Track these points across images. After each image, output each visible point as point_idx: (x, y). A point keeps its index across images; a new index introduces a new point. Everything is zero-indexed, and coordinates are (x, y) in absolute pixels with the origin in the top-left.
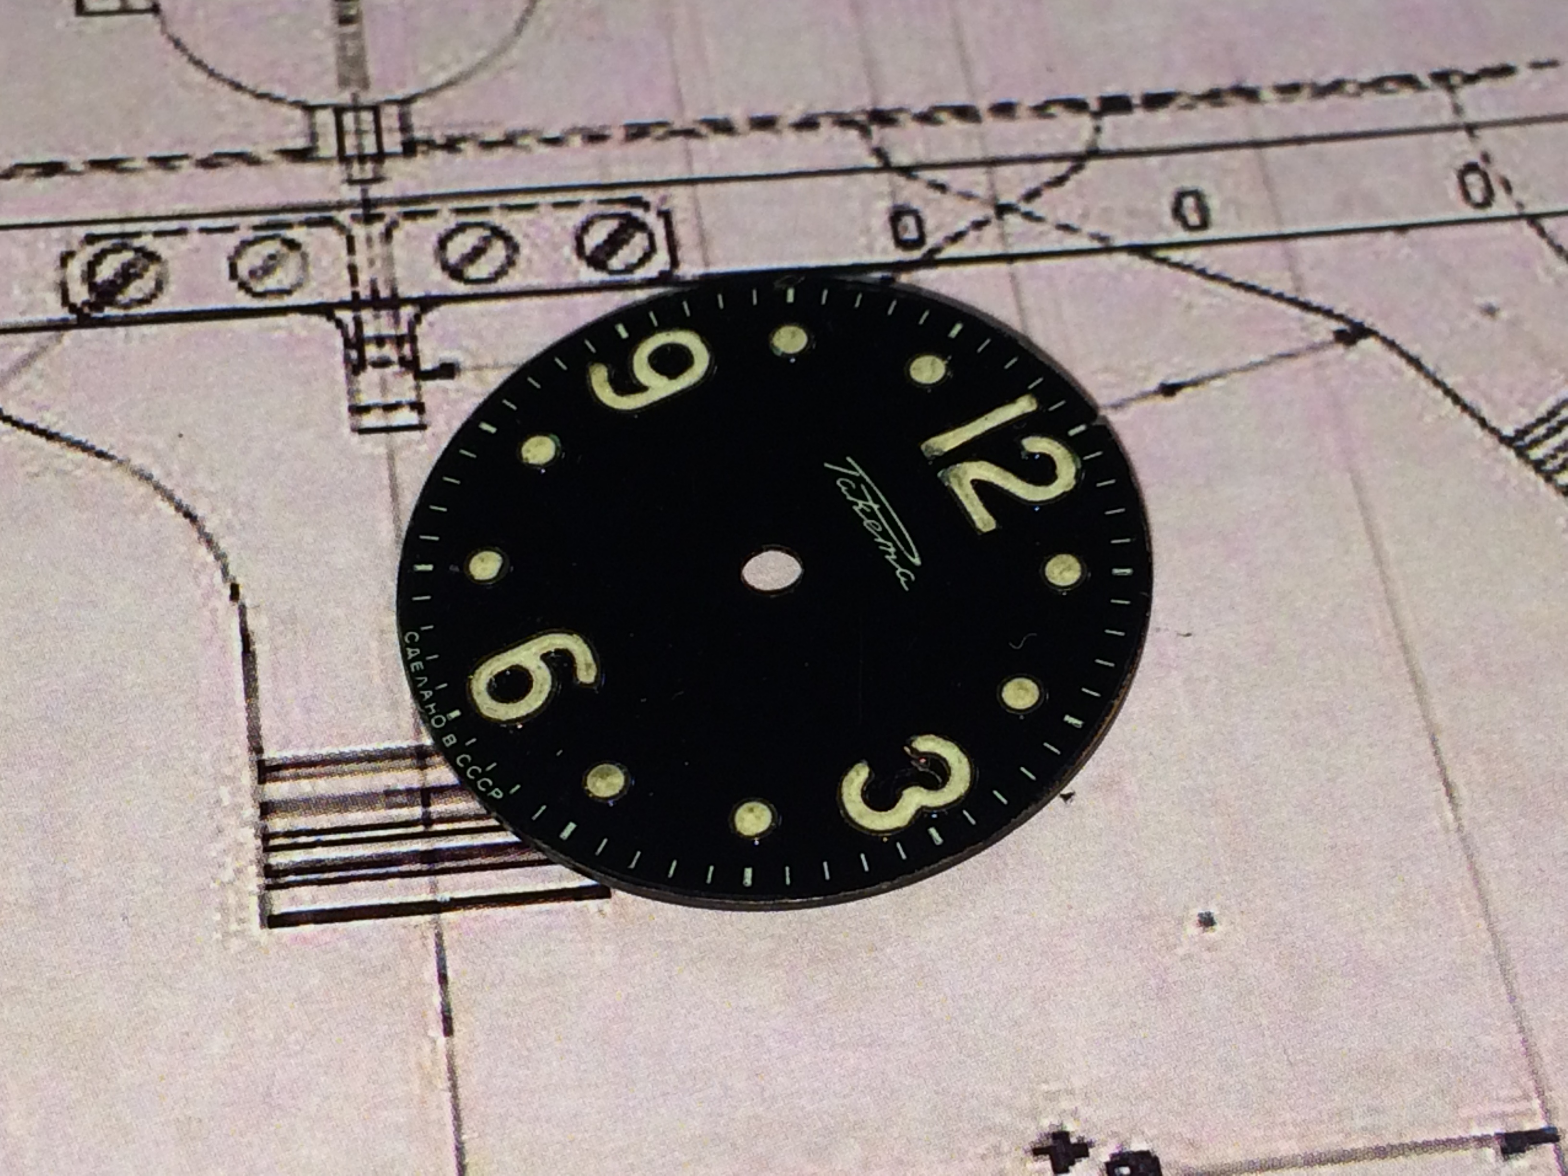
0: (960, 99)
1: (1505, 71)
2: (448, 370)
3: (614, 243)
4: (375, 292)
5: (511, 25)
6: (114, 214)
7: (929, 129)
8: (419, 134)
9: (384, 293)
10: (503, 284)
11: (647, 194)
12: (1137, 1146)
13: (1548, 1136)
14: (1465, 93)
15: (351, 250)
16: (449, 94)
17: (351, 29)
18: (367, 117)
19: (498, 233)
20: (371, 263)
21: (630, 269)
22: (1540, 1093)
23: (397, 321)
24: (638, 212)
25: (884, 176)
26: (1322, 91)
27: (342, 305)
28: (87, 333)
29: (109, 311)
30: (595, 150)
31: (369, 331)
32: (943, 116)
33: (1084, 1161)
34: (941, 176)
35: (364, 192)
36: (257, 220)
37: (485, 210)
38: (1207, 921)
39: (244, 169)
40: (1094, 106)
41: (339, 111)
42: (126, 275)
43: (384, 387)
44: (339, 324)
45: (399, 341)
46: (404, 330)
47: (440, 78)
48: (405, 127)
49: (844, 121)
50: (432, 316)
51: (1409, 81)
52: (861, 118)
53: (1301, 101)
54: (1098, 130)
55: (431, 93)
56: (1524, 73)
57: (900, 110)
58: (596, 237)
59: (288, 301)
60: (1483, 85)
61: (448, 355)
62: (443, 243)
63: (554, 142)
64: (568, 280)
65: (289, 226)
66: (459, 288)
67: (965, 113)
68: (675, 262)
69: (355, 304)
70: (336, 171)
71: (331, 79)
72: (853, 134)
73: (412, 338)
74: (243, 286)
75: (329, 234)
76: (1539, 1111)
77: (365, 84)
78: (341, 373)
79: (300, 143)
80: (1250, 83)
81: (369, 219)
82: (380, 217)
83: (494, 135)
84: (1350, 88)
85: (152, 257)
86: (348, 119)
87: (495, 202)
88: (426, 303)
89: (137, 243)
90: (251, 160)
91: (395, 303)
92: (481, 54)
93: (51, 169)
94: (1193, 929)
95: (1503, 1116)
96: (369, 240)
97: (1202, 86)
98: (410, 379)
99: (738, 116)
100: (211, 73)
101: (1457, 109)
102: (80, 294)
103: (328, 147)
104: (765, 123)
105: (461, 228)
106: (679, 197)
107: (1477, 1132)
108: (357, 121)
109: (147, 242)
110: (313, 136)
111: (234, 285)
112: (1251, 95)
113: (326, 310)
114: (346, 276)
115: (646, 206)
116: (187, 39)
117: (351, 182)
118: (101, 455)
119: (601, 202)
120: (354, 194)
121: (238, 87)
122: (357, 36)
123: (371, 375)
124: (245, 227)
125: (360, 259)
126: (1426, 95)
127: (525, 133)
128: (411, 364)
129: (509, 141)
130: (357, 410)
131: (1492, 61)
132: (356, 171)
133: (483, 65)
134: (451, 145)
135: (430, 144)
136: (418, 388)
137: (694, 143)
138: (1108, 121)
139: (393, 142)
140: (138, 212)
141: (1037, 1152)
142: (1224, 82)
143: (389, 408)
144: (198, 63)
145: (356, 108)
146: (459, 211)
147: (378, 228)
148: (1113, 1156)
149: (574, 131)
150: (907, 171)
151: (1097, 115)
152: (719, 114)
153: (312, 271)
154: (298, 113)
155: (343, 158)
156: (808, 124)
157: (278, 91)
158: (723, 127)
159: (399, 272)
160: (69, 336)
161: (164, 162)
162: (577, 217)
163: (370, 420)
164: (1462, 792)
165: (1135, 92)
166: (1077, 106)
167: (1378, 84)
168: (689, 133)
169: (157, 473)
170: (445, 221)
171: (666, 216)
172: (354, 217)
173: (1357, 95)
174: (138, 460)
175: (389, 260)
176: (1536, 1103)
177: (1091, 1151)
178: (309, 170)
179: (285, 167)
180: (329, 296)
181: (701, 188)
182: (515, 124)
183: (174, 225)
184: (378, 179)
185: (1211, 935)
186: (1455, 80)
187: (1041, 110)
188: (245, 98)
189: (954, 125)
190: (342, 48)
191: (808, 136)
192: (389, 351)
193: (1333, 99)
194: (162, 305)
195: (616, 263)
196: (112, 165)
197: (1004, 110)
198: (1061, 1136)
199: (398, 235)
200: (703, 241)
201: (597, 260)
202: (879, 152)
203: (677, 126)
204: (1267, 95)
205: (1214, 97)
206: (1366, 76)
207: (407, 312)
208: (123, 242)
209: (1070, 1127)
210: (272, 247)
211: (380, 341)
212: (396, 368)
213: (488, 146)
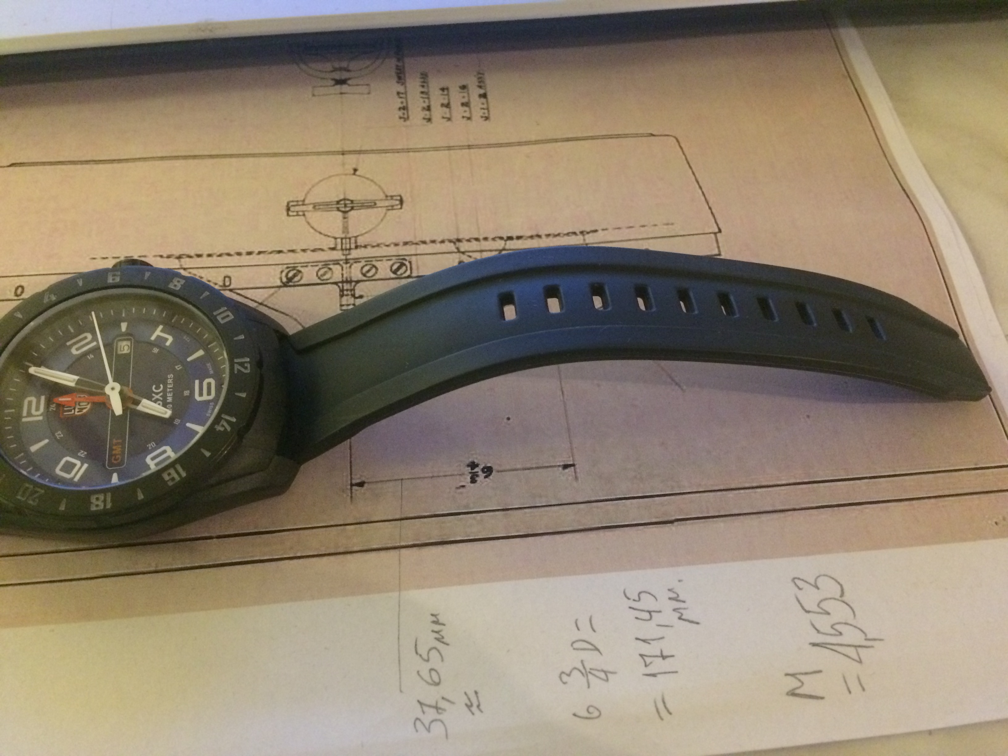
0: (476, 236)
1: (596, 231)
2: (361, 296)
3: (399, 268)
4: (347, 279)
5: (380, 219)
6: (292, 262)
7: (469, 243)
8: (359, 244)
9: (349, 279)
10: (374, 278)
11: (406, 258)
12: (489, 465)
13: (573, 465)
14: (587, 236)
15: (342, 270)
16: (366, 235)
17: (345, 220)
18: (348, 240)
19: (374, 266)
20: (346, 273)
21: (402, 274)
22: (573, 456)
23: (351, 286)
24: (404, 262)
25: (458, 254)
26: (555, 236)
27: (340, 282)
28: (285, 289)
29: (290, 284)
30: (397, 248)
31: (345, 288)
32: (473, 240)
33: (477, 468)
34: (470, 254)
35: (346, 257)
36: (323, 263)
37: (371, 261)
38: (508, 419)
39: (321, 252)
40: (505, 238)
41: (342, 239)
42: (295, 276)
43: (347, 300)
44: (339, 287)
45: (351, 290)
46: (352, 288)
47: (364, 231)
48: (356, 242)
49: (450, 241)
50: (359, 285)
51: (575, 233)
52: (454, 240)
53: (551, 238)
54: (505, 244)
55: (362, 235)
56: (600, 232)
57: (463, 239)
58: (395, 267)
59: (329, 281)
60: (591, 234)
61: (362, 293)
62: (362, 268)
63: (387, 246)
64: (388, 277)
65: (329, 265)
66: (365, 278)
67: (477, 239)
68: (411, 273)
69: (342, 282)
70: (340, 253)
71: (341, 232)
72: (452, 244)
73: (354, 290)
74: (319, 278)
75: (338, 267)
76: (572, 460)
77: (348, 233)
78: (338, 297)
79: (333, 246)
80: (540, 234)
81: (347, 263)
82: (349, 263)
83: (375, 244)
84: (561, 235)
85: (300, 272)
86: (344, 241)
87: (374, 259)
88: (358, 282)
89: (298, 268)
90: (322, 250)
91: (350, 282)
92: (374, 226)
93: (280, 252)
94: (505, 420)
95: (564, 461)
96: (346, 268)
97: (529, 234)
98: (353, 299)
99: (428, 240)
100: (315, 230)
101: (584, 240)
102: (284, 280)
103: (339, 247)
104: (433, 242)
105: (366, 265)
106: (414, 259)
107: (558, 464)
108: (346, 241)
109: (299, 268)
110: (336, 244)
111: (317, 278)
112: (539, 236)
113: (336, 283)
114: (341, 276)
115: (406, 260)
116: (310, 221)
117: (344, 255)
118: (287, 315)
119: (397, 259)
120: (344, 257)
121: (320, 233)
122: (347, 222)
123: (345, 298)
124: (320, 265)
125: (344, 272)
126: (578, 237)
127: (381, 244)
129: (378, 245)
130: (341, 305)
131: (593, 229)
132: (345, 252)
133: (373, 228)
134: (365, 247)
135: (361, 246)
136: (354, 301)
137: (418, 246)
138: (508, 242)
139: (353, 246)
140: (298, 261)
141: (468, 466)
142: (534, 233)
143: (348, 305)
144: (313, 228)
145: (346, 238)
146: (366, 261)
147: (348, 265)
148: (483, 467)
149: (392, 243)
150: (463, 253)
151: (506, 241)
152: (423, 239)
153: (334, 275)
154: (333, 240)
155: (342, 249)
156: (443, 242)
157: (329, 234)
158: (424, 242)
159: (353, 275)
160: (282, 289)
161: (304, 251)
162: (390, 263)
163: (343, 308)
164: (565, 393)
165: (514, 235)
166: (501, 238)
167: (568, 234)
168: (417, 244)
169: (298, 319)
170: (363, 263)
171: (410, 262)
172: (344, 263)
173: (563, 237)
174: (295, 316)
175: (350, 272)
176: (571, 458)
177: (479, 466)
178: (335, 252)
179: (330, 252)
180: (337, 280)
181: (418, 256)
182: (379, 242)
183: (305, 265)
184: (349, 254)
185: (509, 422)
186: (585, 233)
187: (494, 239)
188: (322, 236)
189: (474, 242)
190: (343, 225)
191: (443, 245)
192: (349, 293)
193: (558, 238)
194: (302, 282)
195: (399, 273)
196: (293, 251)
197: (486, 239)
198: (473, 463)
199: (353, 267)
200: (418, 268)
201: (395, 272)
202: (458, 248)
203: (415, 242)
204: (543, 237)
205: (532, 237)
206: (565, 232)
207: (353, 284)
208: (294, 268)
209: (476, 461)
210: (325, 270)
211: (347, 290)
212: (350, 296)
213: (373, 247)
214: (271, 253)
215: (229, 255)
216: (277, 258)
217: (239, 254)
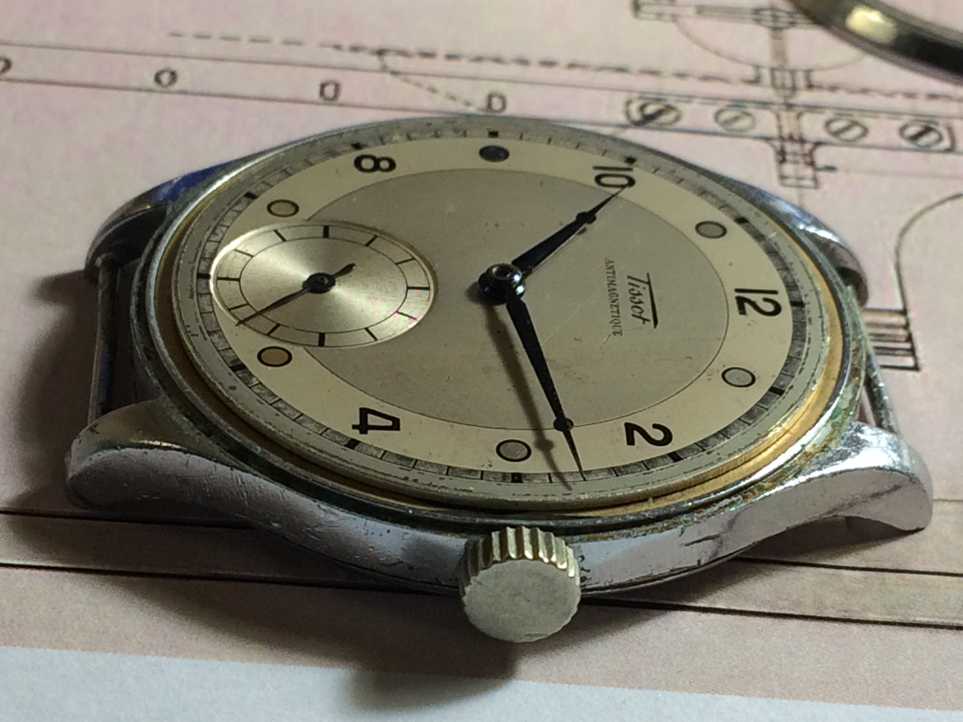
2: (831, 169)
3: (920, 135)
4: (791, 135)
6: (654, 90)
8: (815, 83)
9: (796, 137)
10: (859, 143)
11: (938, 120)
15: (779, 119)
16: (831, 70)
17: (778, 41)
18: (787, 75)
19: (857, 123)
20: (789, 125)
21: (929, 146)
23: (803, 148)
24: (932, 126)
27: (774, 138)
28: (639, 131)
29: (651, 125)
30: (910, 101)
31: (788, 150)
35: (786, 100)
36: (728, 103)
37: (849, 114)
41: (773, 70)
42: (659, 113)
43: (796, 171)
45: (805, 155)
46: (807, 151)
47: (827, 64)
48: (808, 79)
50: (821, 150)
55: (822, 70)
58: (910, 131)
59: (746, 133)
61: (831, 164)
62: (828, 124)
63: (887, 95)
64: (894, 145)
65: (744, 106)
66: (837, 141)
68: (953, 147)
69: (781, 139)
70: (771, 90)
71: (768, 57)
73: (811, 155)
74: (722, 125)
75: (768, 113)
77: (786, 62)
78: (773, 162)
79: (752, 78)
81: (788, 110)
82: (794, 110)
83: (855, 88)
85: (673, 108)
86: (778, 74)
87: (856, 112)
88: (818, 144)
89: (666, 102)
90: (724, 80)
91: (802, 141)
93: (621, 70)
96: (788, 117)
98: (810, 169)
100: (705, 48)
102: (636, 116)
103: (766, 81)
105: (838, 119)
106: (956, 123)
108: (782, 74)
109: (671, 101)
110: (759, 76)
111: (717, 124)
113: (765, 139)
114: (776, 128)
115: (937, 123)
116: (692, 32)
117: (779, 95)
120: (780, 99)
121: (718, 53)
122: (782, 43)
123: (789, 169)
124: (722, 104)
125: (784, 124)
127: (872, 90)
128: (812, 164)
129: (864, 91)
130: (782, 177)
132: (782, 91)
133: (849, 63)
134: (833, 88)
135: (821, 87)
136: (815, 173)
139: (801, 82)
140: (665, 92)
143: (800, 178)
144: (698, 42)
145: (782, 69)
146: (835, 113)
147: (793, 114)
149: (899, 91)
153: (757, 124)
154: (751, 67)
155: (775, 86)
157: (740, 57)
159: (805, 131)
161: (681, 75)
162: (898, 123)
163: (789, 181)
170: (829, 115)
171: (949, 129)
172: (781, 108)
175: (799, 127)
178: (757, 88)
179: (744, 86)
180: (767, 133)
182: (868, 83)
183: (684, 99)
184: (793, 96)
188: (722, 59)
190: (774, 47)
192: (799, 158)
194: (679, 126)
195: (922, 142)
196: (653, 72)
199: (804, 118)
201: (912, 140)
207: (808, 147)
208: (658, 100)
210: (736, 113)
211: (795, 154)
212: (803, 165)
213: (852, 92)
214: (601, 69)
215: (498, 60)
216: (616, 79)
217: (523, 62)
